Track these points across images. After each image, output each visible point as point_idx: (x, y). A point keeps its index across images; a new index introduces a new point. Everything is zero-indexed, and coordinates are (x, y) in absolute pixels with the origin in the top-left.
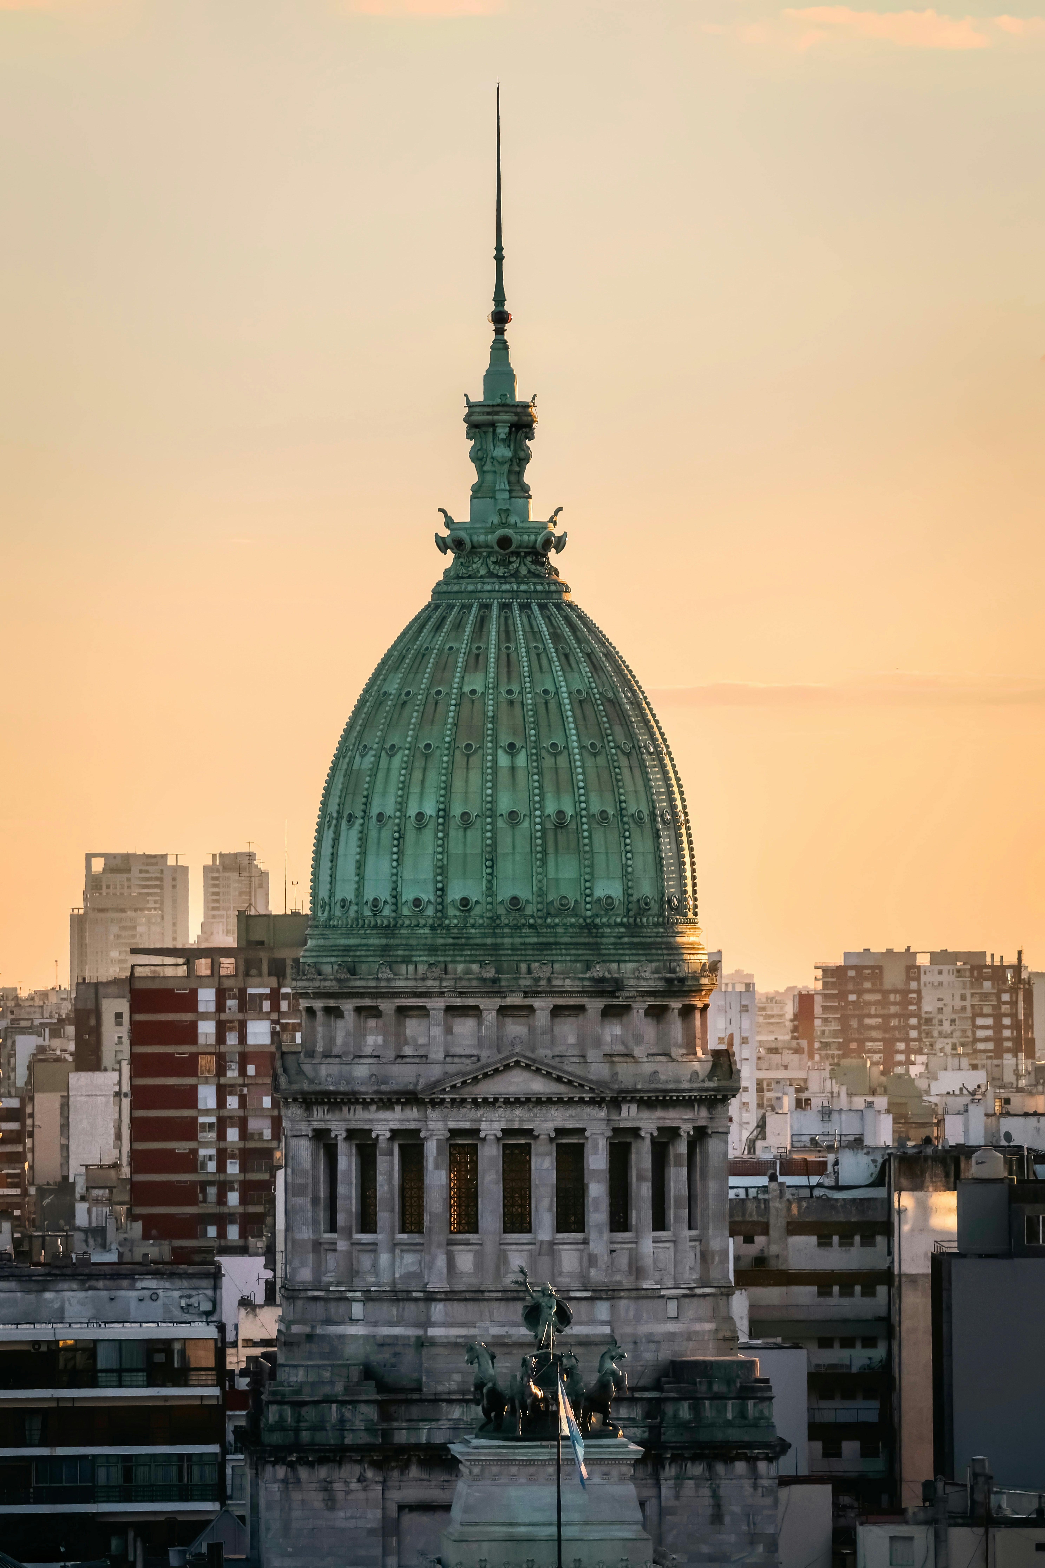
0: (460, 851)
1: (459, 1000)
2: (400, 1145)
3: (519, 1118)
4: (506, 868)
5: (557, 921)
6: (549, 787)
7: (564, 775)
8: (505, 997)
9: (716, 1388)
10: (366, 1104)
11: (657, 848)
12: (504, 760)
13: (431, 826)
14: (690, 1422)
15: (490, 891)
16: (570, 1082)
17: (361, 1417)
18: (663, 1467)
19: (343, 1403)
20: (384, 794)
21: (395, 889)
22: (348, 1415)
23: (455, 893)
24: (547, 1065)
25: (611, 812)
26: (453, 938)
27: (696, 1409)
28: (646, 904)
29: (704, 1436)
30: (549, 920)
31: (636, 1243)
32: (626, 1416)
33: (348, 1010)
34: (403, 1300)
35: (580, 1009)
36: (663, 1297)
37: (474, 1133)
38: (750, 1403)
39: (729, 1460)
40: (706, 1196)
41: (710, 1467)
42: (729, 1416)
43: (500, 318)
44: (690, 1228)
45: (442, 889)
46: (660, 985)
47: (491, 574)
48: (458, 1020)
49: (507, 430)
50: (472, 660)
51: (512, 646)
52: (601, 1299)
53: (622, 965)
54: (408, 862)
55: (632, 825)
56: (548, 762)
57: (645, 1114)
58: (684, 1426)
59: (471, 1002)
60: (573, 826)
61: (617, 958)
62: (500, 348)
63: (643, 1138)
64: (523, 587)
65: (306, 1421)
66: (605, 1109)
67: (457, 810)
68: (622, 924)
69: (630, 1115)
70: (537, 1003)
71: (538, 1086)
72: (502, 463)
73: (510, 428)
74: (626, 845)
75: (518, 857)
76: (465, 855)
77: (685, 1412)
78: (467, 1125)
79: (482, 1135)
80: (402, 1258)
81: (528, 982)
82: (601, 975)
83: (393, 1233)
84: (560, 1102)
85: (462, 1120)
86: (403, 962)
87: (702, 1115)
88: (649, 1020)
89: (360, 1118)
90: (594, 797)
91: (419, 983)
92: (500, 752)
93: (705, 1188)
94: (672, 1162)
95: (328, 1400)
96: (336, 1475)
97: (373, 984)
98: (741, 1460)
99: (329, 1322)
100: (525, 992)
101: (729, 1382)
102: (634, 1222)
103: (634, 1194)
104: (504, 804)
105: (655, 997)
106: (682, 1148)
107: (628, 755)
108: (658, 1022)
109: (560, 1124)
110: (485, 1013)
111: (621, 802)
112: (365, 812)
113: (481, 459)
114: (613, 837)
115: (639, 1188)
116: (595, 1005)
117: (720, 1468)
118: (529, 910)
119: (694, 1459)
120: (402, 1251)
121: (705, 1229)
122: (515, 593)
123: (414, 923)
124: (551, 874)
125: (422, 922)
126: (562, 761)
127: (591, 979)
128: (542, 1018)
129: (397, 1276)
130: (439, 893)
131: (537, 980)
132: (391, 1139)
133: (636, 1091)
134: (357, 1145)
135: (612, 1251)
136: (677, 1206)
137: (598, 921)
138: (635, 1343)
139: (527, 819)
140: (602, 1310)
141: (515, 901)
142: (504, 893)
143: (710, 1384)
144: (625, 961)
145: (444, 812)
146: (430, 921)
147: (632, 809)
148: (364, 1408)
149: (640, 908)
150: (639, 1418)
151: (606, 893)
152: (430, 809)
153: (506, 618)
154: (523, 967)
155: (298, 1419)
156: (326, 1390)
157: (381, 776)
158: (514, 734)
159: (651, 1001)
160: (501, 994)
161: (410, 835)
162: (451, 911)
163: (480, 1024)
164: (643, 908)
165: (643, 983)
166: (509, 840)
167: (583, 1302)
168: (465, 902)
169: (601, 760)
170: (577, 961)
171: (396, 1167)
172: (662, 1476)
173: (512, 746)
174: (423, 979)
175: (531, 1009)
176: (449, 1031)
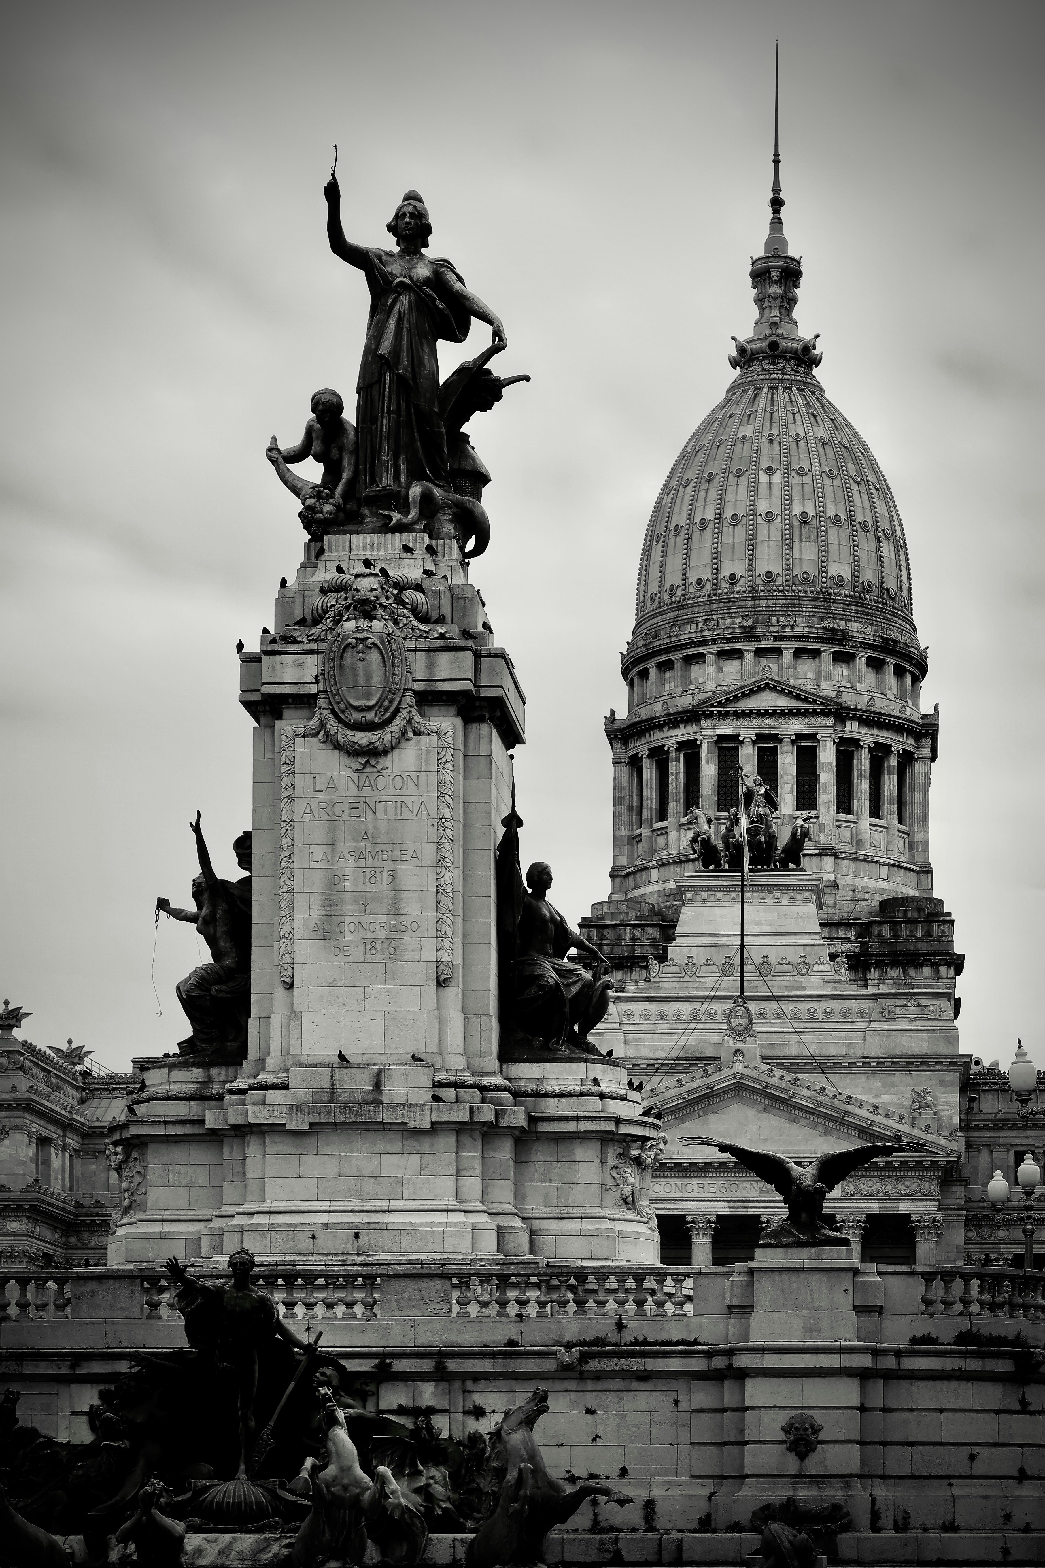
0: (731, 540)
1: (726, 645)
2: (684, 754)
3: (768, 726)
4: (762, 550)
5: (800, 588)
6: (796, 494)
7: (808, 489)
8: (760, 641)
9: (909, 915)
10: (660, 727)
11: (879, 550)
12: (763, 478)
13: (711, 526)
14: (890, 939)
15: (751, 568)
16: (806, 699)
17: (647, 936)
18: (870, 972)
19: (634, 926)
20: (680, 513)
21: (684, 574)
22: (638, 935)
23: (725, 572)
24: (789, 686)
25: (843, 517)
26: (724, 603)
27: (895, 929)
28: (869, 586)
29: (900, 948)
30: (794, 588)
31: (856, 823)
32: (843, 936)
33: (652, 667)
34: (684, 861)
35: (816, 653)
36: (876, 862)
37: (735, 738)
38: (935, 926)
39: (918, 965)
40: (913, 803)
41: (905, 972)
42: (919, 935)
43: (777, 203)
44: (900, 822)
45: (716, 569)
46: (878, 641)
47: (764, 370)
48: (727, 662)
49: (778, 274)
50: (746, 418)
51: (775, 409)
52: (827, 855)
53: (849, 624)
54: (694, 554)
55: (859, 529)
56: (796, 479)
57: (864, 730)
58: (884, 941)
59: (736, 646)
60: (814, 523)
61: (844, 617)
62: (777, 224)
63: (862, 747)
64: (786, 377)
65: (607, 939)
66: (832, 719)
67: (728, 514)
68: (851, 596)
69: (852, 729)
70: (783, 645)
71: (783, 702)
72: (775, 299)
73: (781, 272)
74: (854, 541)
75: (771, 543)
76: (734, 543)
77: (886, 932)
78: (730, 732)
79: (741, 738)
80: (685, 835)
81: (777, 629)
82: (832, 626)
83: (679, 818)
84: (798, 713)
85: (726, 727)
86: (688, 623)
87: (910, 743)
88: (870, 670)
89: (657, 738)
90: (829, 505)
91: (698, 634)
92: (761, 472)
93: (912, 798)
94: (886, 772)
95: (624, 925)
96: (628, 978)
97: (666, 641)
98: (927, 965)
99: (636, 887)
100: (775, 637)
101: (920, 910)
102: (855, 808)
103: (855, 789)
104: (763, 507)
105: (875, 651)
106: (894, 761)
107: (858, 483)
108: (877, 673)
109: (799, 731)
110: (745, 654)
111: (850, 511)
112: (666, 527)
113: (761, 300)
114: (844, 534)
115: (859, 785)
116: (827, 649)
117: (912, 972)
118: (779, 581)
119: (894, 964)
120: (686, 830)
121: (911, 826)
122: (781, 381)
123: (697, 595)
124: (797, 556)
125: (703, 594)
126: (807, 479)
127: (825, 628)
128: (788, 657)
129: (682, 848)
130: (715, 571)
131: (783, 627)
132: (678, 750)
133: (856, 710)
134: (656, 761)
135: (839, 827)
136: (890, 803)
137: (831, 591)
138: (854, 891)
139: (780, 517)
140: (828, 863)
141: (769, 575)
142: (761, 568)
143: (905, 912)
144: (851, 621)
145: (720, 516)
146: (708, 593)
147: (860, 518)
148: (650, 930)
149: (864, 589)
150: (853, 938)
151: (837, 573)
152: (710, 515)
153: (773, 394)
154: (774, 619)
155: (602, 938)
156: (623, 917)
157: (678, 501)
158: (772, 461)
159: (870, 653)
160: (755, 638)
161: (696, 535)
162: (723, 584)
163: (742, 664)
164: (867, 588)
165: (863, 636)
166: (766, 532)
167: (814, 858)
168: (733, 577)
169: (837, 482)
170: (814, 617)
171: (682, 771)
172: (869, 977)
173: (770, 469)
174: (701, 631)
175: (779, 651)
176: (720, 670)
